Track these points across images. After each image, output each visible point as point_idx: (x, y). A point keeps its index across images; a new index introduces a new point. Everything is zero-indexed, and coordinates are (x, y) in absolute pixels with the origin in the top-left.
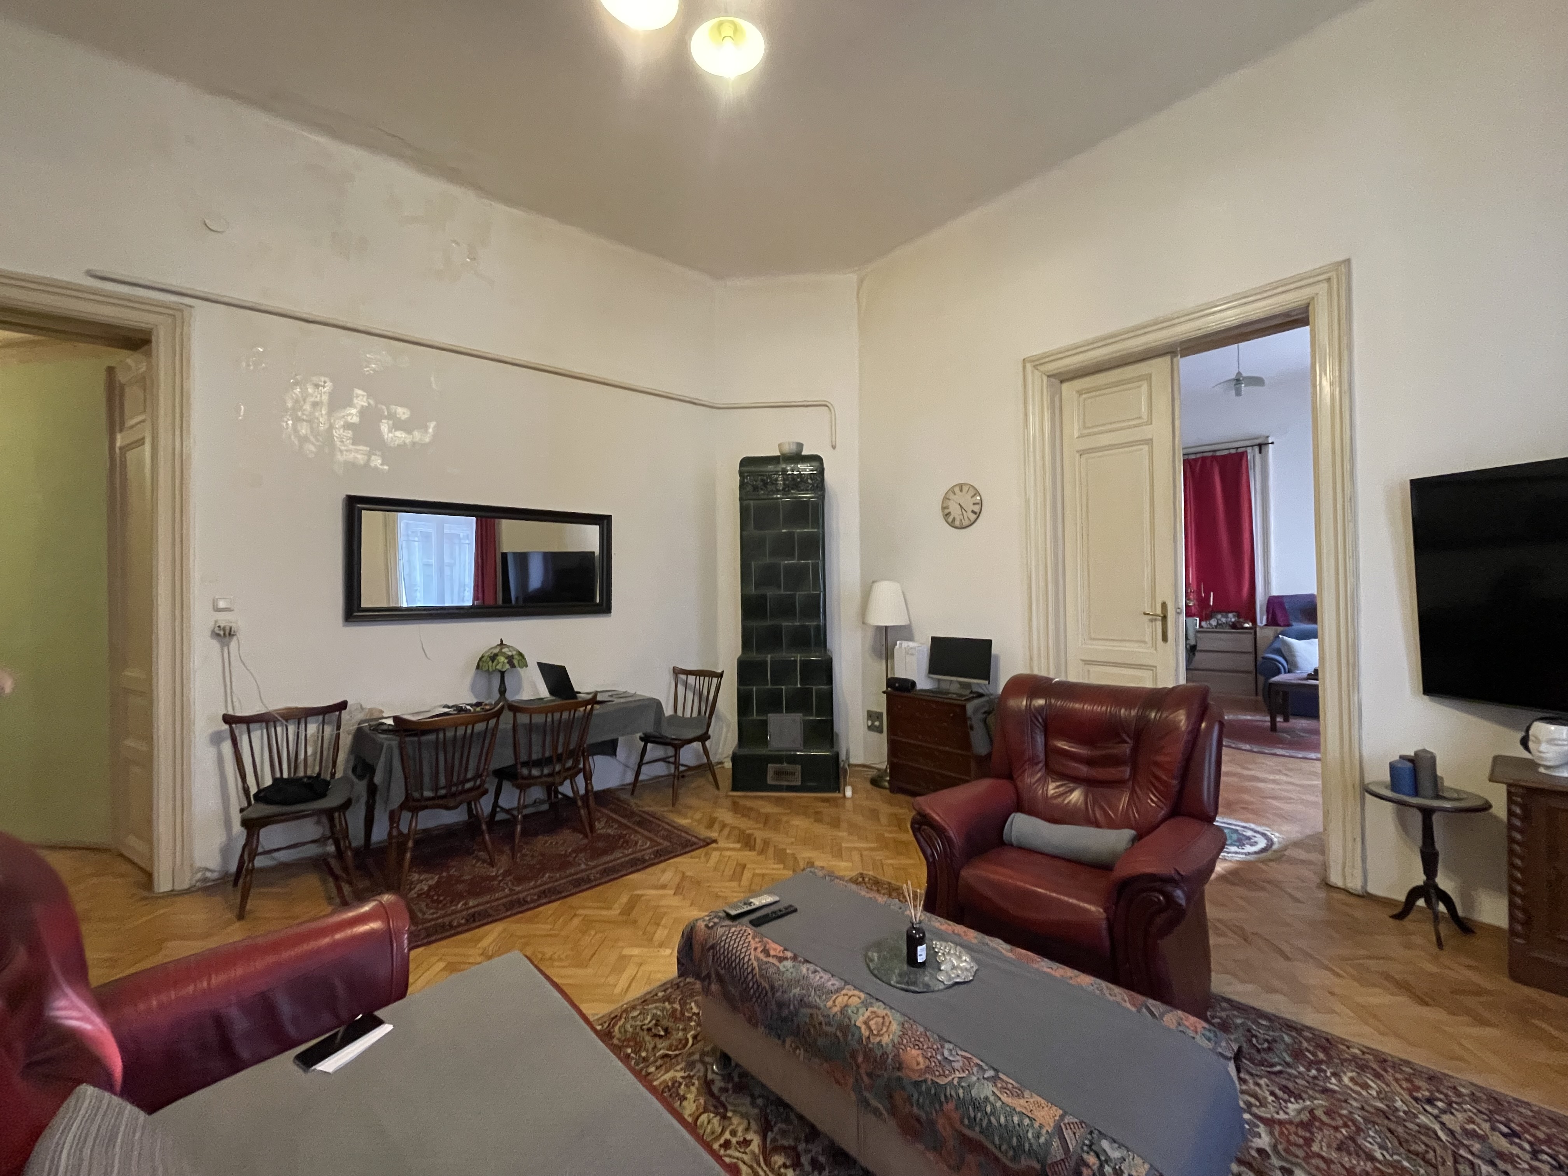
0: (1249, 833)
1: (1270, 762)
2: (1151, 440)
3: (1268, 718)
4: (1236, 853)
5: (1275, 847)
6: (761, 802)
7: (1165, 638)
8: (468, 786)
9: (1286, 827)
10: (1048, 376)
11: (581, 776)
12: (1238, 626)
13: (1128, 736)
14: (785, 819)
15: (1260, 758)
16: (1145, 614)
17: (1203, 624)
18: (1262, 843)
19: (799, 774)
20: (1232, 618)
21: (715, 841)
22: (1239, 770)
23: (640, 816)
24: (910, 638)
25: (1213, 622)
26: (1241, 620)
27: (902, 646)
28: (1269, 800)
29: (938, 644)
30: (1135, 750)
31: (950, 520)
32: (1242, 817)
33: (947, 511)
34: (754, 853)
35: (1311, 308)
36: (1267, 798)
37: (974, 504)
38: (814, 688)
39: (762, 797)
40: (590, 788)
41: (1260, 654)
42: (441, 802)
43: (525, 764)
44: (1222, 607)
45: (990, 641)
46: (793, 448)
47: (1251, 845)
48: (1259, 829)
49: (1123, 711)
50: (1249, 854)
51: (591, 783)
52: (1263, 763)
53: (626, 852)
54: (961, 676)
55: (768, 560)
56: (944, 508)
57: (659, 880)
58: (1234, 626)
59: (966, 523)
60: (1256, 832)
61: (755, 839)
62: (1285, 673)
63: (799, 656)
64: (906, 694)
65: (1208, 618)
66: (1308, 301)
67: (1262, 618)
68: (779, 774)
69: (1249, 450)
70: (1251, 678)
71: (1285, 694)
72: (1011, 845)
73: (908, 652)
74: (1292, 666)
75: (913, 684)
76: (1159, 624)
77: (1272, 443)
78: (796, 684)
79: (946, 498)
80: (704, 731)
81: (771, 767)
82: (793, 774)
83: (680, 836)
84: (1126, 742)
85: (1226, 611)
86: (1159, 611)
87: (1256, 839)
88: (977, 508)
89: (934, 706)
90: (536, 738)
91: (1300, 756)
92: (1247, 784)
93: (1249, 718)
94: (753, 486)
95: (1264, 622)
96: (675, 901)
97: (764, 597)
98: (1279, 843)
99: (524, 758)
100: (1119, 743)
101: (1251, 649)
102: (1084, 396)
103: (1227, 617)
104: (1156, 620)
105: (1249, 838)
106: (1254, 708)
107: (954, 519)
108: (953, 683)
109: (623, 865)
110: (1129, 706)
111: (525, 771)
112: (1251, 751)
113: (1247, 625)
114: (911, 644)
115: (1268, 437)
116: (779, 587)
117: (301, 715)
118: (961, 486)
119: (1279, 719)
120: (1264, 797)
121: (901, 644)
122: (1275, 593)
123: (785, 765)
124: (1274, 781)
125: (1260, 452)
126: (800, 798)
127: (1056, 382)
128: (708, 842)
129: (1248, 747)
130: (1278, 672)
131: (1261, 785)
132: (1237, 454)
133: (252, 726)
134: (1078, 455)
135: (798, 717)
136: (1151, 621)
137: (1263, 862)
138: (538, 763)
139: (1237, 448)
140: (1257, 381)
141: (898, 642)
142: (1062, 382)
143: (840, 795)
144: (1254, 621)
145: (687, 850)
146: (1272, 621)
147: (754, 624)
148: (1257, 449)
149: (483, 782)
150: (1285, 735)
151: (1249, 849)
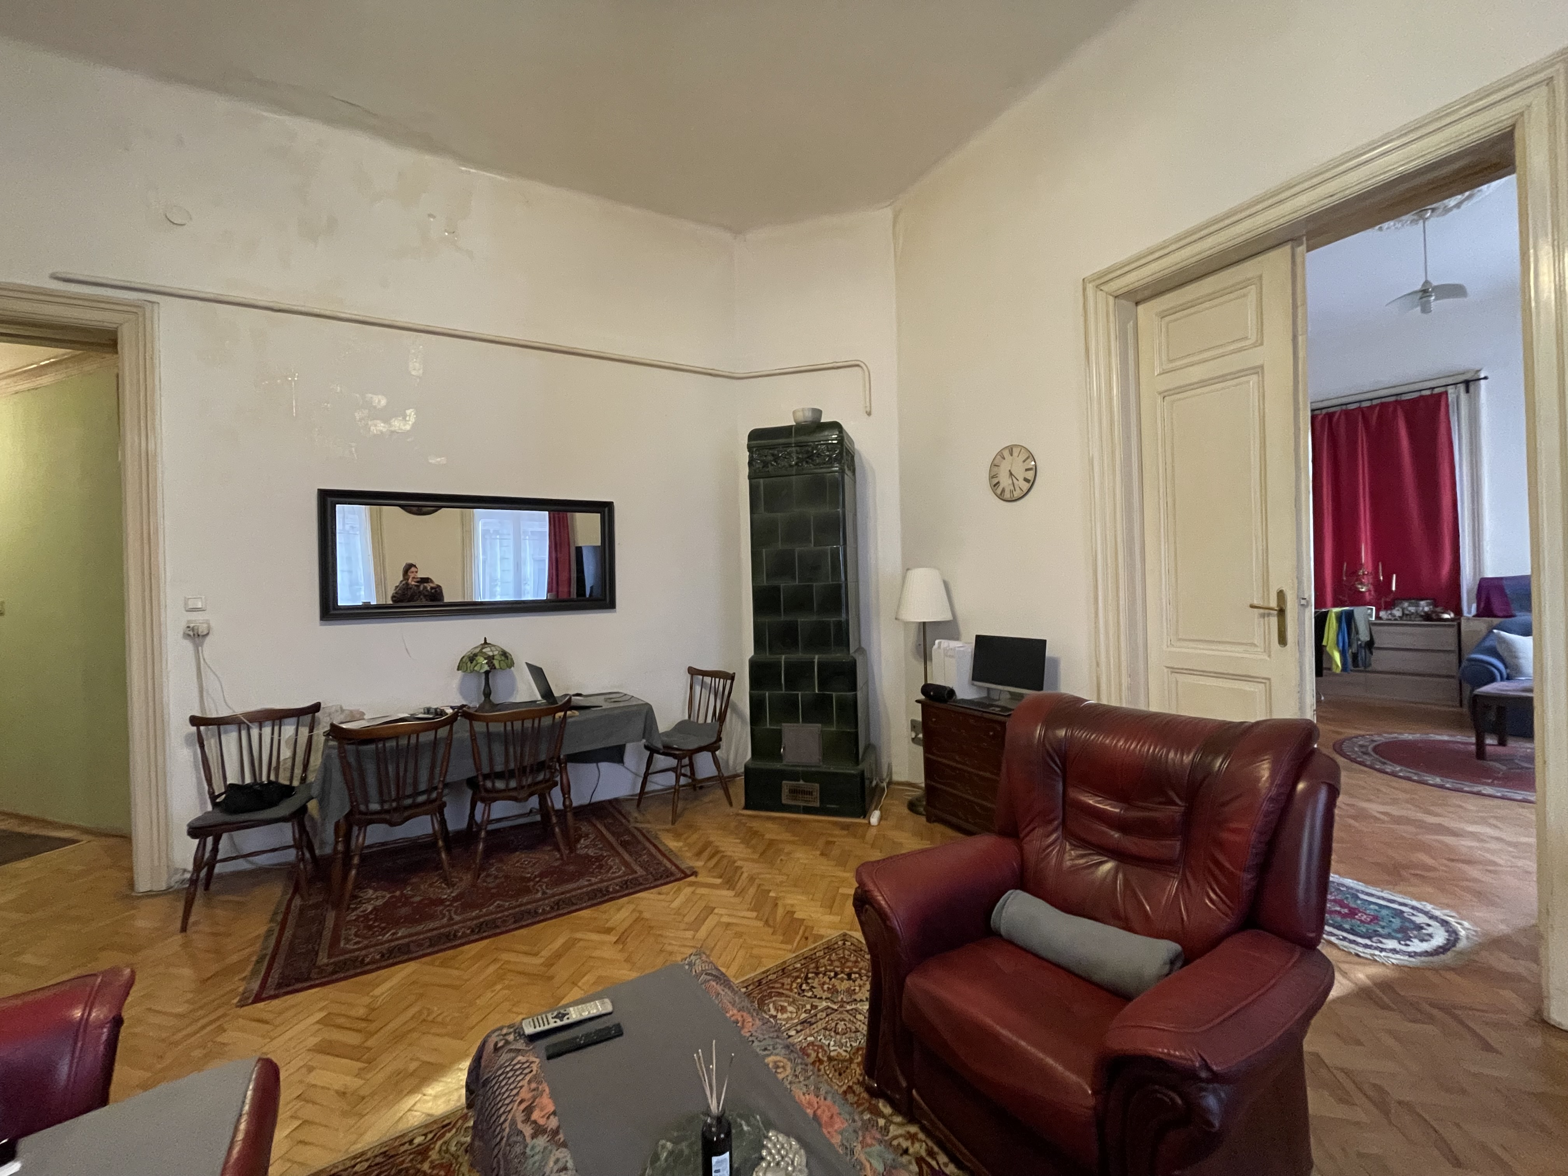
0: (1421, 919)
1: (1472, 804)
2: (1262, 367)
3: (1473, 740)
4: (1394, 951)
5: (1462, 944)
6: (769, 825)
7: (1282, 640)
8: (421, 799)
9: (1481, 913)
10: (1116, 297)
11: (558, 788)
12: (1434, 616)
13: (1178, 795)
14: (788, 848)
15: (1456, 799)
16: (1252, 606)
17: (1382, 614)
18: (1439, 938)
19: (817, 794)
20: (1425, 606)
21: (695, 873)
22: (1420, 816)
23: (633, 836)
24: (955, 636)
25: (1397, 612)
26: (1439, 609)
27: (941, 646)
28: (1460, 865)
29: (982, 642)
30: (1188, 814)
31: (999, 491)
32: (1411, 889)
33: (995, 481)
34: (731, 893)
35: (1517, 135)
36: (1457, 861)
37: (1027, 470)
38: (834, 694)
39: (775, 818)
40: (567, 803)
41: (1466, 656)
42: (387, 817)
43: (486, 777)
44: (1410, 593)
45: (1045, 641)
46: (808, 416)
47: (1422, 940)
48: (1437, 913)
49: (1171, 755)
50: (1415, 954)
51: (569, 797)
52: (1461, 807)
53: (593, 880)
54: (1009, 685)
55: (780, 546)
56: (992, 477)
57: (607, 921)
58: (1427, 617)
59: (1017, 494)
60: (1432, 917)
61: (742, 873)
62: (1502, 679)
63: (817, 657)
64: (942, 705)
65: (1389, 606)
66: (1510, 122)
67: (1469, 608)
68: (794, 792)
69: (1451, 390)
70: (1454, 683)
71: (1501, 710)
72: (1000, 935)
73: (947, 653)
74: (1512, 672)
75: (952, 692)
76: (1274, 621)
77: (1485, 378)
78: (814, 690)
79: (994, 465)
80: (714, 739)
81: (786, 785)
82: (810, 793)
83: (660, 863)
84: (1176, 805)
85: (1416, 597)
86: (1273, 603)
87: (1430, 930)
88: (1030, 475)
89: (972, 721)
90: (498, 749)
91: (1520, 797)
92: (1429, 838)
93: (1446, 738)
94: (762, 461)
95: (1474, 610)
96: (608, 952)
97: (777, 589)
98: (1468, 938)
99: (486, 770)
100: (1165, 803)
101: (1454, 647)
102: (1168, 319)
103: (1418, 606)
104: (1269, 615)
105: (1420, 928)
106: (1455, 723)
107: (1003, 491)
108: (1003, 693)
109: (580, 898)
110: (1184, 748)
111: (489, 784)
112: (1442, 787)
113: (1446, 616)
114: (953, 644)
115: (1478, 371)
116: (794, 578)
117: (277, 717)
118: (1011, 449)
119: (1490, 740)
120: (1453, 860)
121: (940, 644)
122: (1489, 574)
123: (801, 782)
124: (1474, 835)
125: (1467, 391)
126: (819, 821)
127: (1128, 304)
128: (686, 874)
129: (1438, 780)
130: (1492, 679)
131: (1449, 840)
132: (1432, 395)
133: (222, 727)
134: (1159, 399)
135: (816, 728)
136: (1263, 616)
137: (1435, 970)
138: (500, 776)
139: (1433, 388)
140: (1456, 291)
141: (937, 642)
142: (1137, 304)
143: (865, 821)
144: (1458, 612)
145: (659, 882)
146: (1485, 610)
147: (766, 619)
148: (1462, 388)
149: (440, 795)
150: (1497, 765)
151: (1417, 946)
